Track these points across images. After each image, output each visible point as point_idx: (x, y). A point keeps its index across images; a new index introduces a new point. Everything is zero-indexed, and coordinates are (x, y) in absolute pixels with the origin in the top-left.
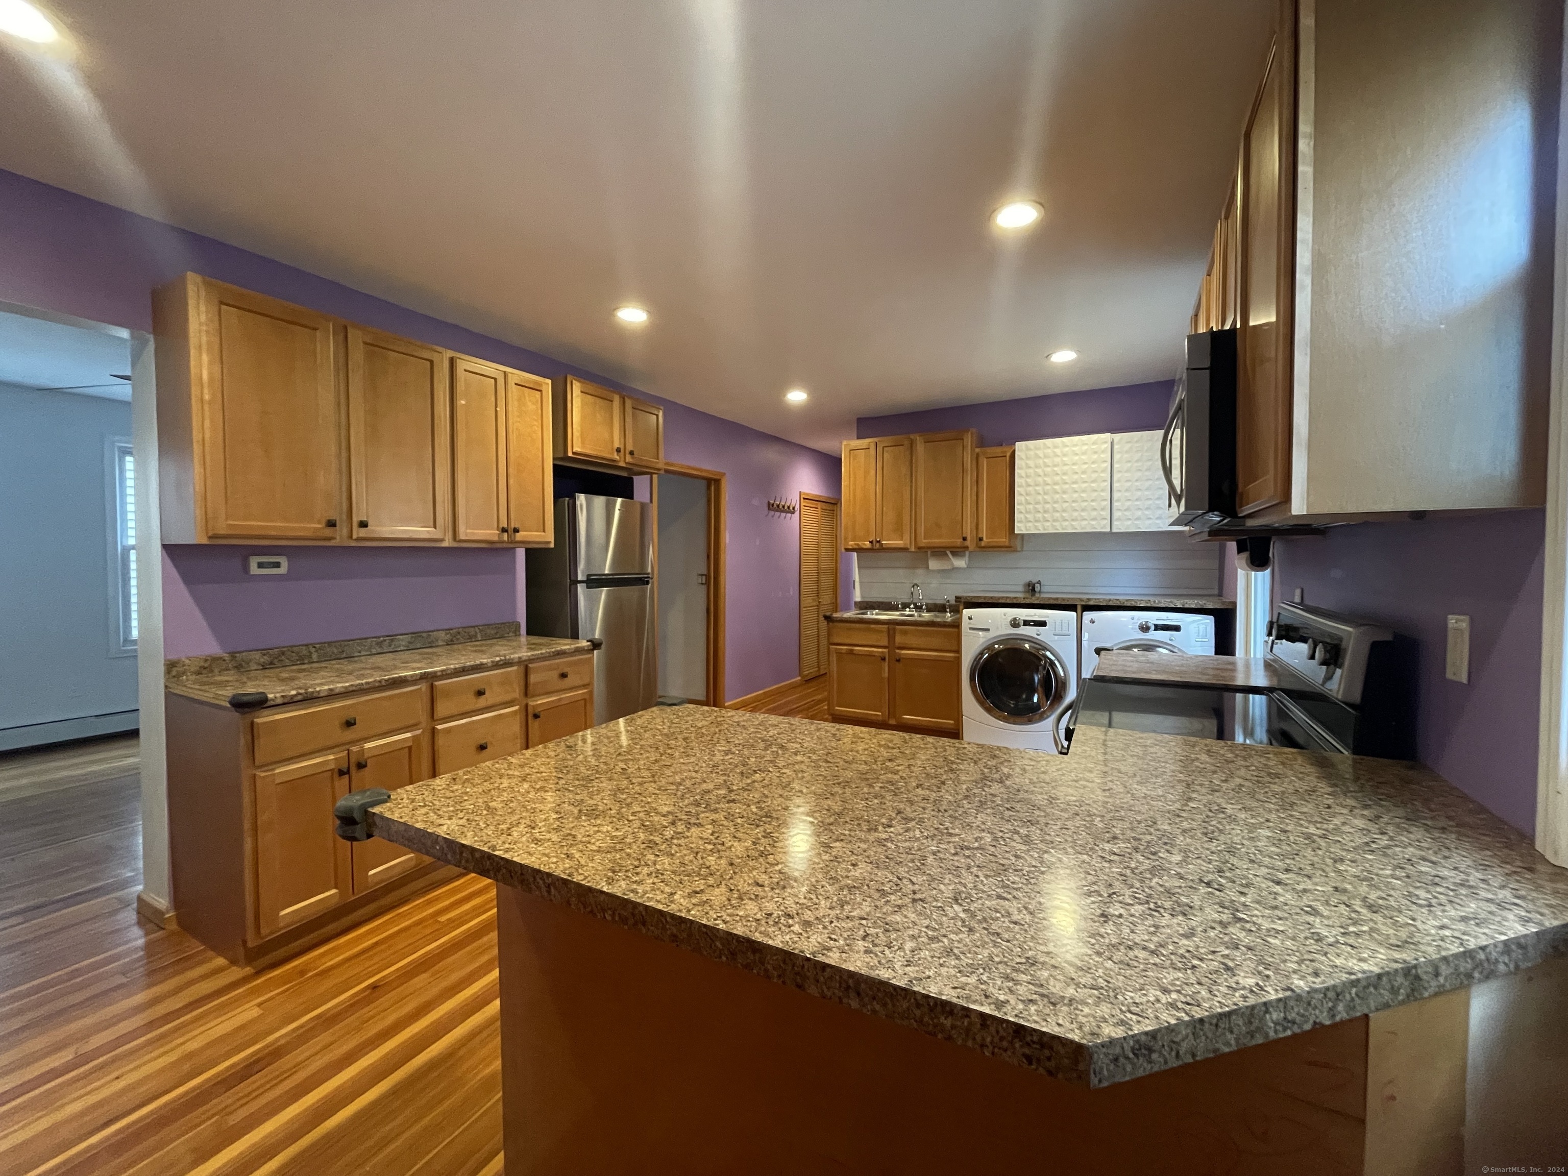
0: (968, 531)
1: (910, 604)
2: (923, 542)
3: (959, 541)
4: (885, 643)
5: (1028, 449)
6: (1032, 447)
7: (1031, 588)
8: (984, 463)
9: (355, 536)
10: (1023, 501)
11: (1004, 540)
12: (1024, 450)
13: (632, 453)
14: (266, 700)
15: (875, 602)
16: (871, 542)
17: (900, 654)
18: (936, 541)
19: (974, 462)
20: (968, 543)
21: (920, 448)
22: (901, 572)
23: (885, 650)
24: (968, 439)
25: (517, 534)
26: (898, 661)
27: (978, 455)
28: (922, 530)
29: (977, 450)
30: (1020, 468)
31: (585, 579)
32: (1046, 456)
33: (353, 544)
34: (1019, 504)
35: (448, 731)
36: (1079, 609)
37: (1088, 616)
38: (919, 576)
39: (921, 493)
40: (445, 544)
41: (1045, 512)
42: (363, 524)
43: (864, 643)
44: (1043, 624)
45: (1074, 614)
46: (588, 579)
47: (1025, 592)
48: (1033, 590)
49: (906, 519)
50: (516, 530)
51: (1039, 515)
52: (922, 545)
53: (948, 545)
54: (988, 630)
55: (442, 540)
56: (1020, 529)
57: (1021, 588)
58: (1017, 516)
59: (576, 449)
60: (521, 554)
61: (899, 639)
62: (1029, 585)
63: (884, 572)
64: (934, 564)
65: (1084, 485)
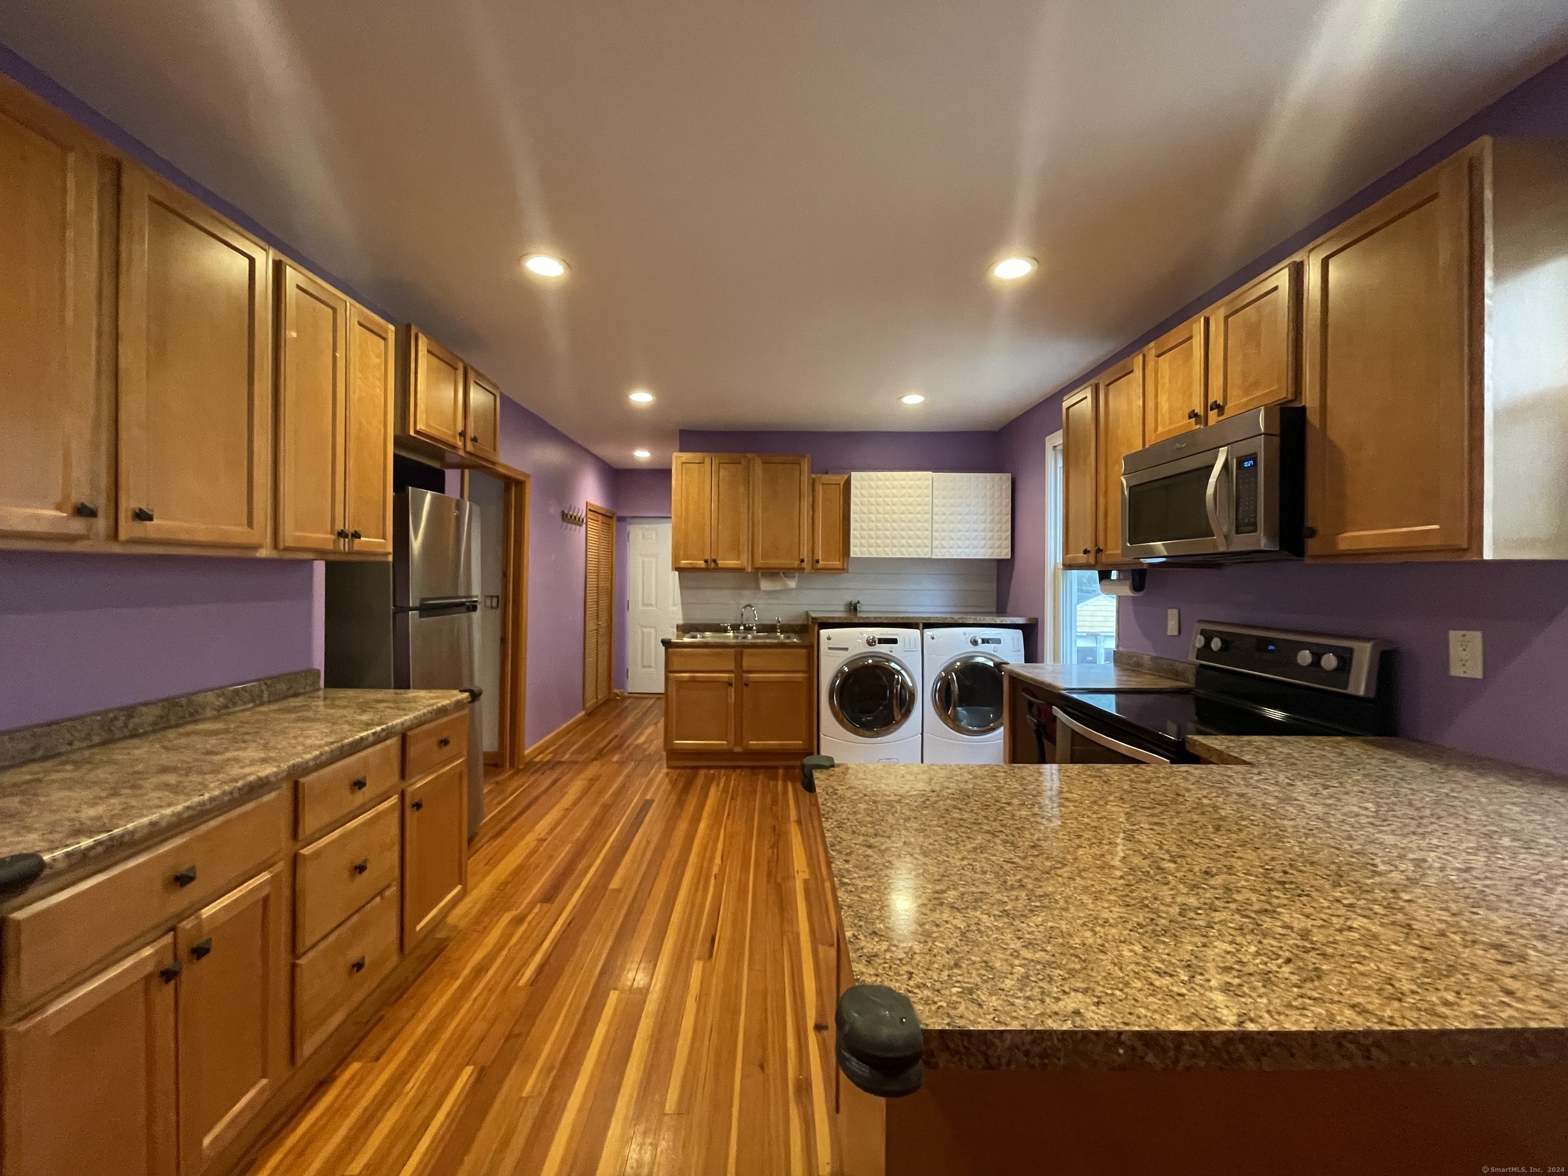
0: (805, 554)
1: (740, 626)
2: (760, 562)
3: (796, 563)
4: (732, 668)
5: (863, 479)
6: (866, 478)
7: (853, 608)
8: (820, 489)
9: (122, 536)
10: (859, 528)
11: (837, 564)
12: (858, 479)
13: (474, 440)
14: (42, 865)
15: (700, 624)
16: (706, 561)
17: (748, 678)
18: (773, 562)
19: (811, 488)
20: (805, 565)
21: (758, 468)
22: (727, 592)
23: (732, 675)
24: (805, 465)
25: (357, 540)
26: (746, 685)
27: (814, 480)
28: (759, 551)
29: (813, 476)
30: (856, 496)
31: (417, 604)
32: (878, 487)
33: (117, 549)
34: (855, 530)
35: (317, 854)
36: (921, 626)
37: (929, 632)
38: (747, 596)
39: (759, 513)
40: (263, 553)
41: (878, 538)
42: (142, 516)
43: (707, 669)
44: (894, 641)
45: (918, 631)
46: (421, 605)
47: (846, 611)
48: (855, 608)
49: (744, 539)
50: (356, 535)
51: (872, 541)
52: (758, 566)
53: (782, 566)
54: (847, 649)
55: (256, 547)
56: (856, 551)
57: (842, 608)
58: (853, 541)
59: (420, 427)
60: (320, 569)
61: (747, 663)
62: (851, 604)
63: (709, 593)
64: (765, 585)
65: (911, 516)
